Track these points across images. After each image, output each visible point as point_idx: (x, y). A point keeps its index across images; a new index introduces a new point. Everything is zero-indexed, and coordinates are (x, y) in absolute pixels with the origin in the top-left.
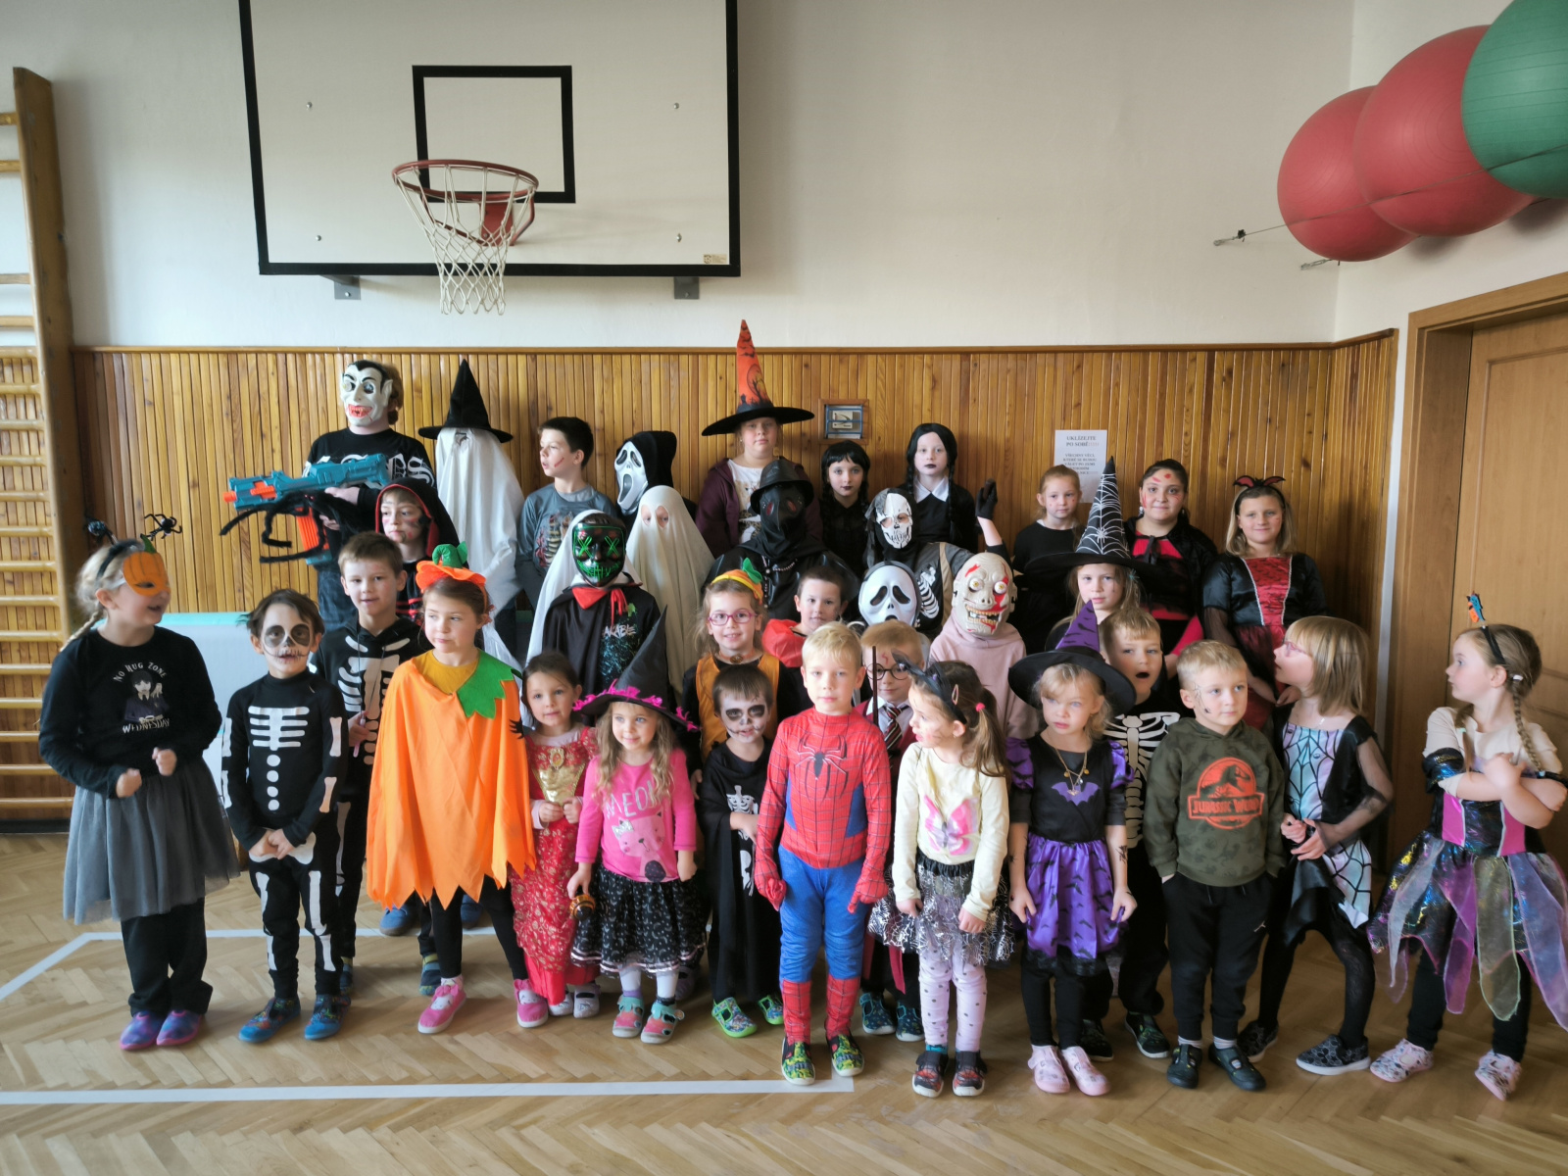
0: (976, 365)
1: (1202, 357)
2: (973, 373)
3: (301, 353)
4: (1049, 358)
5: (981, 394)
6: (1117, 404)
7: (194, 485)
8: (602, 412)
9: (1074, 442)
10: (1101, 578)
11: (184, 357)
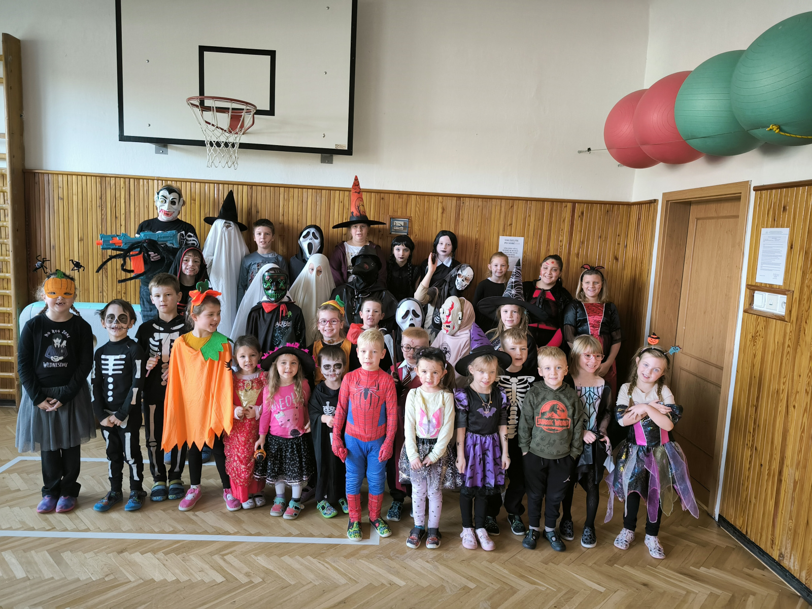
0: (463, 203)
1: (570, 205)
2: (462, 206)
3: (137, 179)
4: (498, 201)
5: (466, 216)
6: (529, 225)
7: (81, 240)
8: (283, 215)
9: (508, 242)
10: (512, 312)
11: (80, 177)
